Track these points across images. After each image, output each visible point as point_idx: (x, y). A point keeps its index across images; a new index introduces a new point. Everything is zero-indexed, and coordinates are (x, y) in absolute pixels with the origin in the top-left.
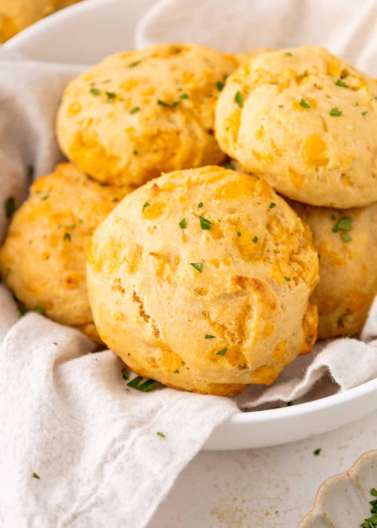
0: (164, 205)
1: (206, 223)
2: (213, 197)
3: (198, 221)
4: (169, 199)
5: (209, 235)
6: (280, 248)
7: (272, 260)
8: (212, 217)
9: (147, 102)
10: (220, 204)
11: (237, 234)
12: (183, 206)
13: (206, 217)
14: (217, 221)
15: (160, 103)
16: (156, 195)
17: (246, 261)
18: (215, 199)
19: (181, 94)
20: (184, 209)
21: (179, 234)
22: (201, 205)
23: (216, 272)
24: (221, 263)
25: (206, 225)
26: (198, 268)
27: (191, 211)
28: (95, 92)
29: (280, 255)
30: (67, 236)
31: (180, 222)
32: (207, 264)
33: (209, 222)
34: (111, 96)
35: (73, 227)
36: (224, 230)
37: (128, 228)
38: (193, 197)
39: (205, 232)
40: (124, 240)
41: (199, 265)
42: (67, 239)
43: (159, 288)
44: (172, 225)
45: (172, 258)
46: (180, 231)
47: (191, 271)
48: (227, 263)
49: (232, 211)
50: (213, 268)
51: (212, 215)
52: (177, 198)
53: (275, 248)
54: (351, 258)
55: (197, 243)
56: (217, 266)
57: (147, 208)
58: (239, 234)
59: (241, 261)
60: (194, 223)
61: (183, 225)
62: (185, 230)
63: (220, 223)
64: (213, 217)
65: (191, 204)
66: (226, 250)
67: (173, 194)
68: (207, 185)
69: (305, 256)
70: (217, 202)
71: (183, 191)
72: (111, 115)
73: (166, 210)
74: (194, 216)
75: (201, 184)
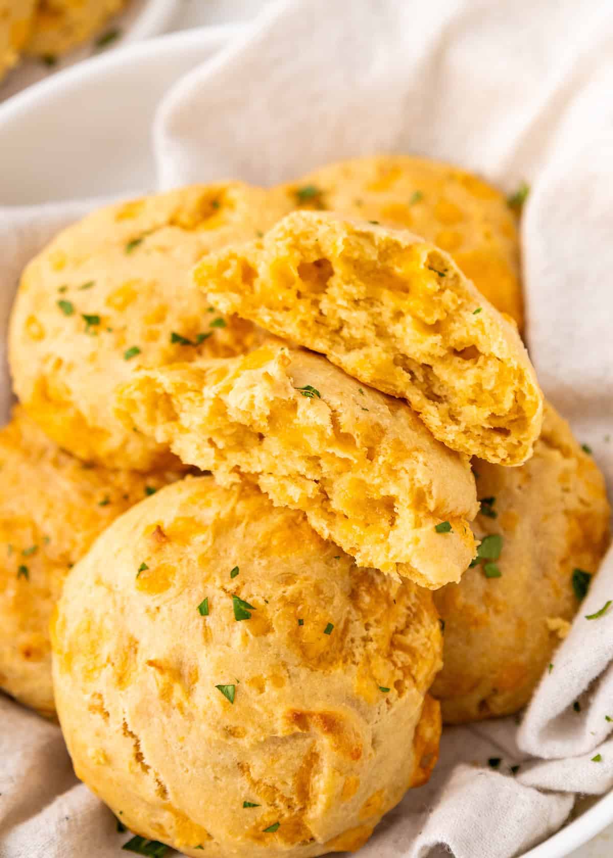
0: (174, 571)
1: (243, 607)
2: (257, 552)
3: (229, 602)
4: (181, 560)
5: (248, 632)
6: (372, 632)
7: (358, 658)
8: (254, 594)
9: (153, 337)
10: (268, 567)
11: (296, 622)
12: (205, 574)
13: (243, 595)
14: (261, 602)
15: (175, 338)
16: (159, 550)
17: (312, 670)
18: (260, 557)
19: (212, 317)
20: (206, 580)
21: (197, 627)
22: (235, 572)
23: (259, 702)
24: (267, 682)
25: (244, 611)
26: (229, 693)
27: (218, 583)
28: (66, 307)
29: (372, 646)
30: (24, 571)
31: (197, 605)
32: (245, 687)
33: (249, 606)
34: (92, 320)
35: (34, 551)
36: (274, 618)
37: (115, 602)
38: (222, 554)
39: (241, 624)
40: (109, 624)
41: (230, 689)
42: (23, 577)
43: (165, 719)
44: (187, 606)
45: (186, 671)
46: (199, 620)
47: (216, 698)
48: (278, 682)
49: (288, 579)
50: (253, 693)
51: (254, 590)
52: (194, 557)
53: (365, 633)
54: (497, 612)
55: (228, 645)
56: (261, 690)
57: (144, 574)
58: (301, 622)
59: (304, 673)
60: (223, 605)
61: (204, 609)
62: (207, 618)
63: (268, 606)
64: (255, 594)
65: (219, 570)
66: (278, 655)
67: (189, 549)
68: (247, 524)
69: (416, 635)
70: (264, 562)
71: (204, 543)
72: (93, 358)
73: (177, 581)
74: (223, 593)
75: (239, 523)
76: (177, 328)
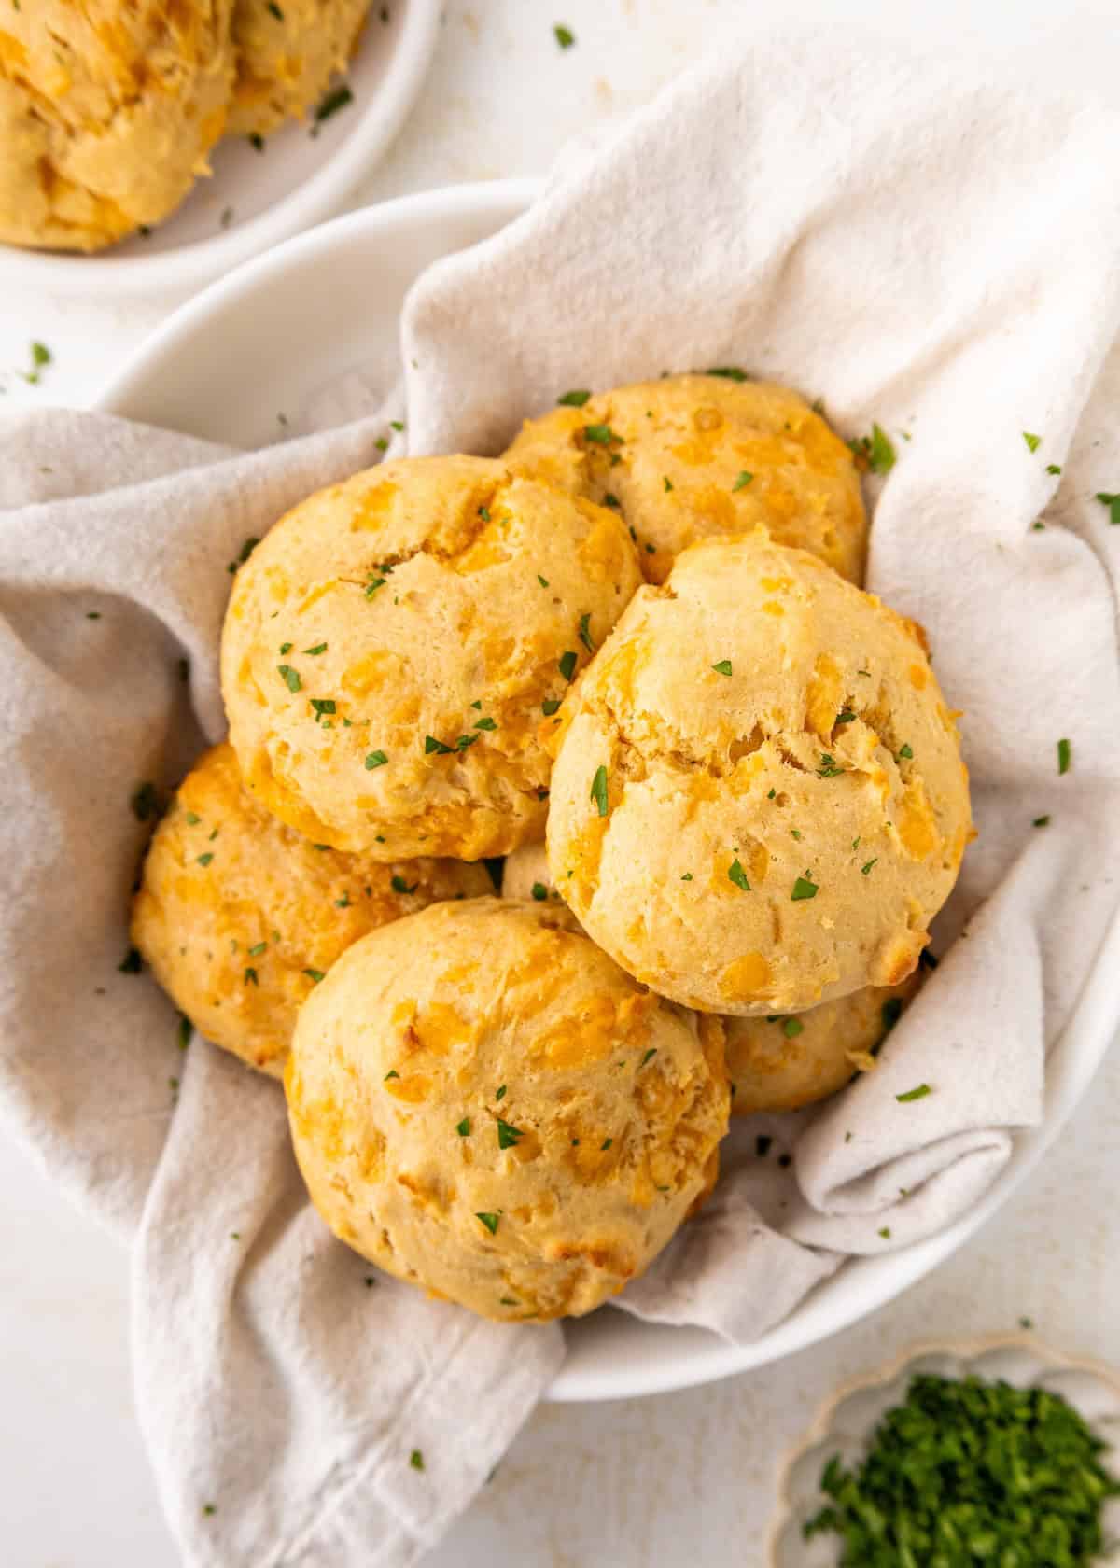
0: (429, 1085)
1: (509, 1134)
2: (528, 1064)
3: (494, 1125)
4: (437, 1073)
5: (515, 1158)
6: (655, 1129)
7: (637, 1159)
8: (522, 1116)
9: (403, 741)
10: (541, 1083)
11: (570, 1143)
12: (465, 1092)
13: (509, 1118)
14: (531, 1125)
15: (432, 745)
16: (412, 1056)
17: (585, 1186)
18: (533, 1071)
19: (478, 716)
20: (468, 1097)
21: (456, 1146)
22: (501, 1093)
23: (524, 1233)
24: (535, 1211)
25: (509, 1136)
26: (491, 1223)
27: (481, 1103)
28: (291, 678)
29: (653, 1144)
30: (252, 975)
31: (457, 1123)
32: (508, 1216)
33: (516, 1132)
34: (325, 707)
35: (264, 947)
36: (545, 1143)
37: (359, 1089)
38: (487, 1066)
39: (509, 1150)
40: (351, 1113)
41: (492, 1219)
42: (251, 982)
43: (417, 1223)
44: (443, 1125)
45: (442, 1189)
46: (456, 1140)
47: (477, 1227)
48: (546, 1209)
49: (564, 1095)
50: (518, 1223)
51: (524, 1112)
52: (454, 1072)
53: (647, 1131)
55: (492, 1169)
56: (528, 1219)
57: (393, 1080)
58: (576, 1142)
59: (577, 1191)
60: (486, 1127)
61: (464, 1129)
62: (468, 1139)
63: (539, 1131)
64: (524, 1117)
65: (482, 1086)
66: (548, 1179)
67: (447, 1060)
68: (519, 1023)
69: (704, 1118)
70: (536, 1078)
71: (465, 1053)
72: (327, 754)
73: (432, 1094)
74: (486, 1115)
75: (508, 1021)
76: (434, 730)
